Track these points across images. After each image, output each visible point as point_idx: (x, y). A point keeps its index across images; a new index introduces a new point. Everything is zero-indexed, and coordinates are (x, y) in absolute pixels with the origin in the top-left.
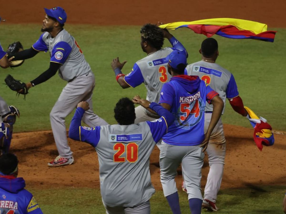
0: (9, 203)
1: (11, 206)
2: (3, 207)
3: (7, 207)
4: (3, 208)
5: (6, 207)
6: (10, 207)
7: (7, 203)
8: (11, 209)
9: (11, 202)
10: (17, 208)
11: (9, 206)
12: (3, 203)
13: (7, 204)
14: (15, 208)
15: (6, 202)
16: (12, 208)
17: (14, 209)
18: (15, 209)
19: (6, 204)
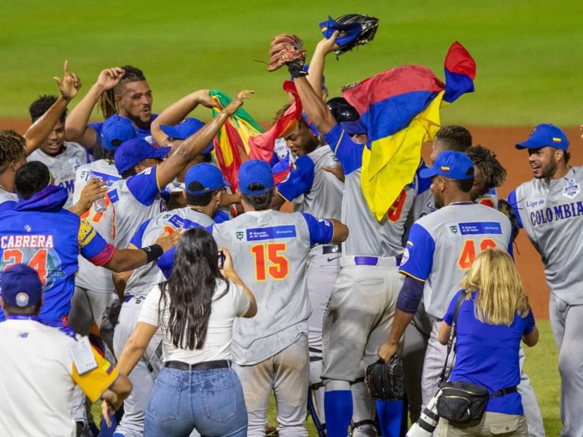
0: (38, 238)
1: (41, 244)
2: (28, 246)
3: (35, 246)
4: (28, 248)
5: (32, 246)
6: (39, 246)
7: (34, 239)
8: (41, 247)
9: (40, 237)
10: (51, 246)
11: (37, 244)
12: (19, 239)
13: (35, 241)
14: (49, 245)
15: (33, 237)
16: (43, 246)
17: (47, 248)
18: (49, 248)
19: (33, 241)
